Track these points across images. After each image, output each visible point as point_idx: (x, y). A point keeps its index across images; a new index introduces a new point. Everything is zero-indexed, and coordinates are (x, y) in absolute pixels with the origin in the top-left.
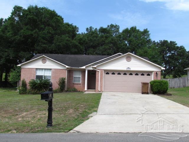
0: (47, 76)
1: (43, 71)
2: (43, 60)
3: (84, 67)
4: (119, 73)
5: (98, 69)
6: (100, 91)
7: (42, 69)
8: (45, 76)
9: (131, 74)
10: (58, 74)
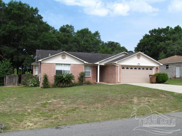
0: (66, 71)
1: (62, 66)
2: (62, 56)
3: (98, 63)
4: (132, 67)
5: (118, 65)
6: (119, 83)
7: (62, 64)
8: (64, 71)
9: (139, 69)
10: (77, 69)
